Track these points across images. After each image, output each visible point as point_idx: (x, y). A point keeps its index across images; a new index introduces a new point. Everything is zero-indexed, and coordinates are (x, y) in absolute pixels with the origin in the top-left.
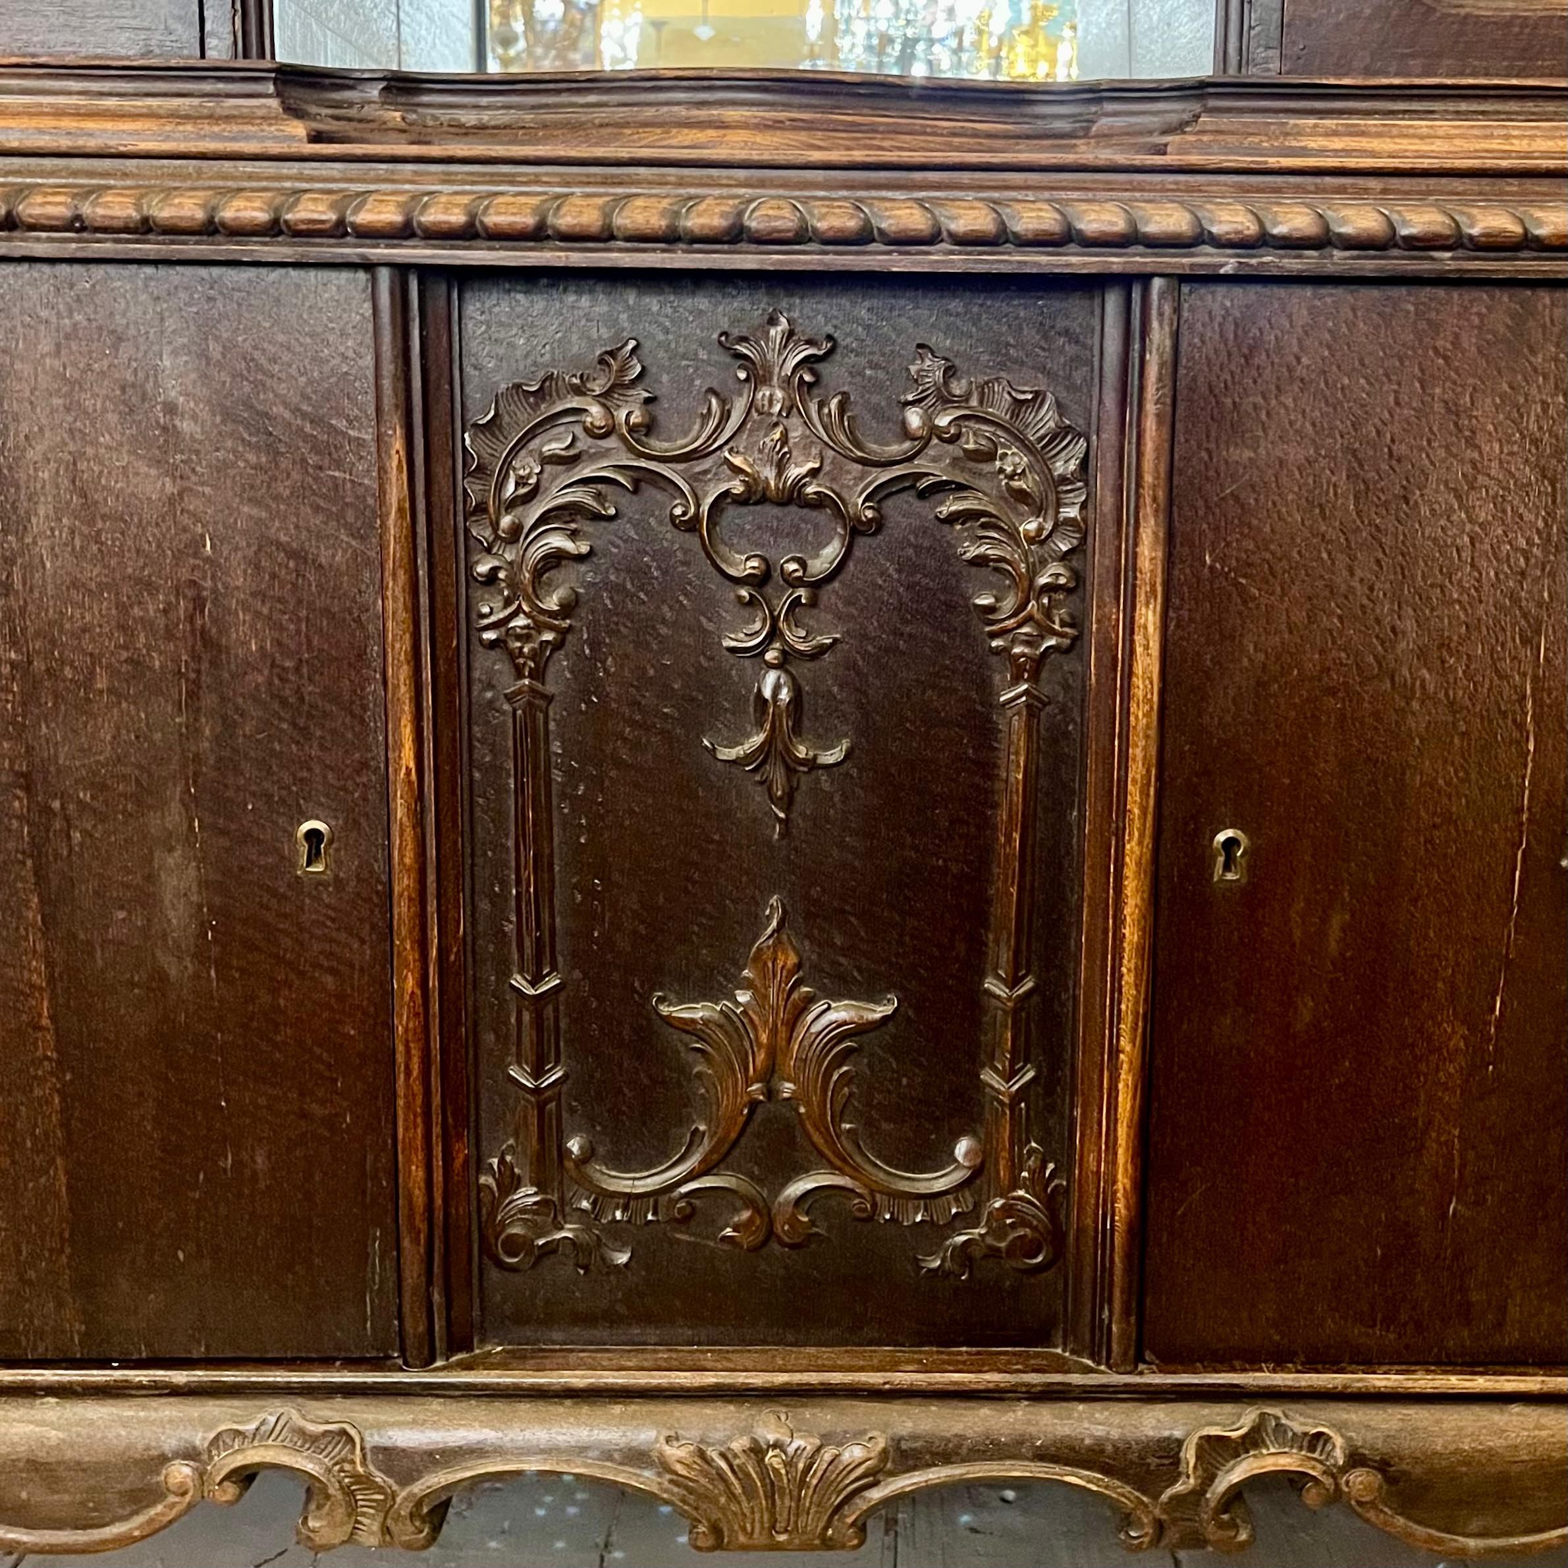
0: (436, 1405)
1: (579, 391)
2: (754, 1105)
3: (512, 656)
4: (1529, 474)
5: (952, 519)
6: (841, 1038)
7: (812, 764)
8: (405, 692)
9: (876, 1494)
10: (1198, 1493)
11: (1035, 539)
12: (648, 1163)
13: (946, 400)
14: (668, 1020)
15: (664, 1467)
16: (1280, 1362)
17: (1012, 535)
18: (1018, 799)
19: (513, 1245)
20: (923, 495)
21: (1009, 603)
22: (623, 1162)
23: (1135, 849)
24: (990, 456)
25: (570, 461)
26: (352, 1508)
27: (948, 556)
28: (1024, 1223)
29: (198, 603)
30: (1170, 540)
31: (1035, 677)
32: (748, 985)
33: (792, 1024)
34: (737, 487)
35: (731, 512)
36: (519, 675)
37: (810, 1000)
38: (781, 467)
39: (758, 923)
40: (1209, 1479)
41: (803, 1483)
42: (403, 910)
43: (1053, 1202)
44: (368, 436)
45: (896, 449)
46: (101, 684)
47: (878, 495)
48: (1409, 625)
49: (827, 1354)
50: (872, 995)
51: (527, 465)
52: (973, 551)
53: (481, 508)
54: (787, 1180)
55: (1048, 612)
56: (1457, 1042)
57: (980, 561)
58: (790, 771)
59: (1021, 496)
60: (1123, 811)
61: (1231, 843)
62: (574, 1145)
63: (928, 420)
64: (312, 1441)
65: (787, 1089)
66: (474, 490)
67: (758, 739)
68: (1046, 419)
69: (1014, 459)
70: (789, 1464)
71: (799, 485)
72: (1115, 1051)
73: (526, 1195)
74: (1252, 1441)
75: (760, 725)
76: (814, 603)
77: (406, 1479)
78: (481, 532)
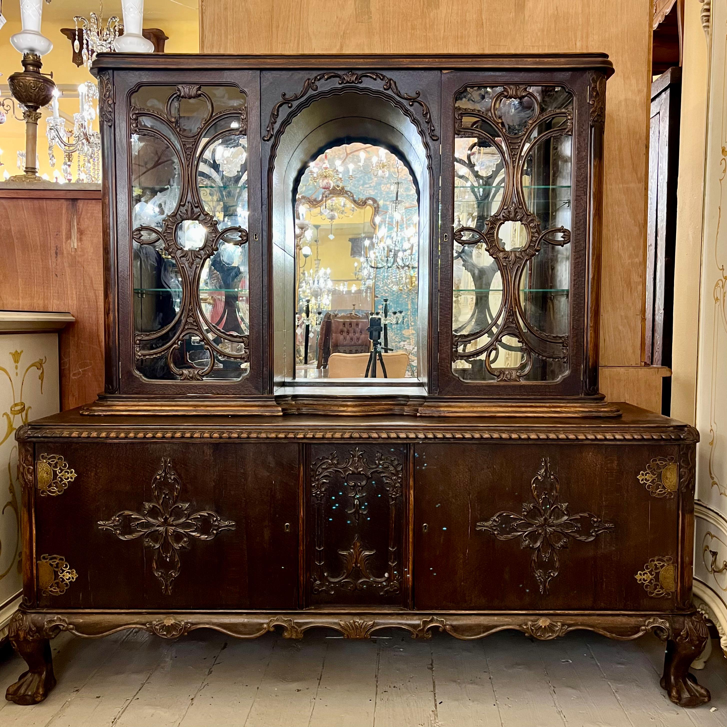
0: (304, 616)
1: (327, 459)
2: (353, 567)
3: (317, 497)
4: (467, 470)
5: (383, 476)
6: (367, 557)
7: (362, 514)
8: (302, 504)
9: (373, 630)
10: (423, 629)
11: (395, 480)
12: (337, 577)
13: (381, 460)
14: (340, 554)
15: (340, 625)
16: (436, 609)
17: (392, 479)
18: (393, 519)
19: (316, 590)
20: (378, 473)
21: (391, 489)
22: (333, 577)
23: (411, 527)
24: (388, 468)
25: (326, 469)
26: (291, 632)
27: (383, 481)
28: (395, 587)
29: (272, 491)
30: (414, 481)
31: (395, 501)
32: (352, 548)
33: (359, 555)
34: (351, 472)
35: (350, 476)
36: (318, 500)
37: (362, 551)
38: (357, 469)
39: (354, 539)
40: (424, 627)
41: (361, 628)
42: (300, 537)
43: (400, 583)
44: (297, 466)
45: (374, 466)
46: (257, 503)
47: (371, 473)
48: (450, 493)
49: (365, 608)
50: (371, 550)
51: (320, 470)
52: (386, 482)
53: (313, 476)
54: (359, 580)
55: (397, 490)
56: (461, 557)
57: (387, 483)
58: (359, 515)
59: (393, 473)
60: (409, 521)
61: (426, 526)
62: (325, 574)
63: (379, 462)
64: (285, 621)
65: (359, 565)
66: (312, 473)
67: (354, 510)
68: (396, 462)
69: (391, 468)
70: (359, 624)
71: (360, 472)
72: (409, 558)
73: (318, 582)
74: (431, 621)
75: (354, 508)
76: (362, 489)
77: (300, 627)
78: (313, 479)
